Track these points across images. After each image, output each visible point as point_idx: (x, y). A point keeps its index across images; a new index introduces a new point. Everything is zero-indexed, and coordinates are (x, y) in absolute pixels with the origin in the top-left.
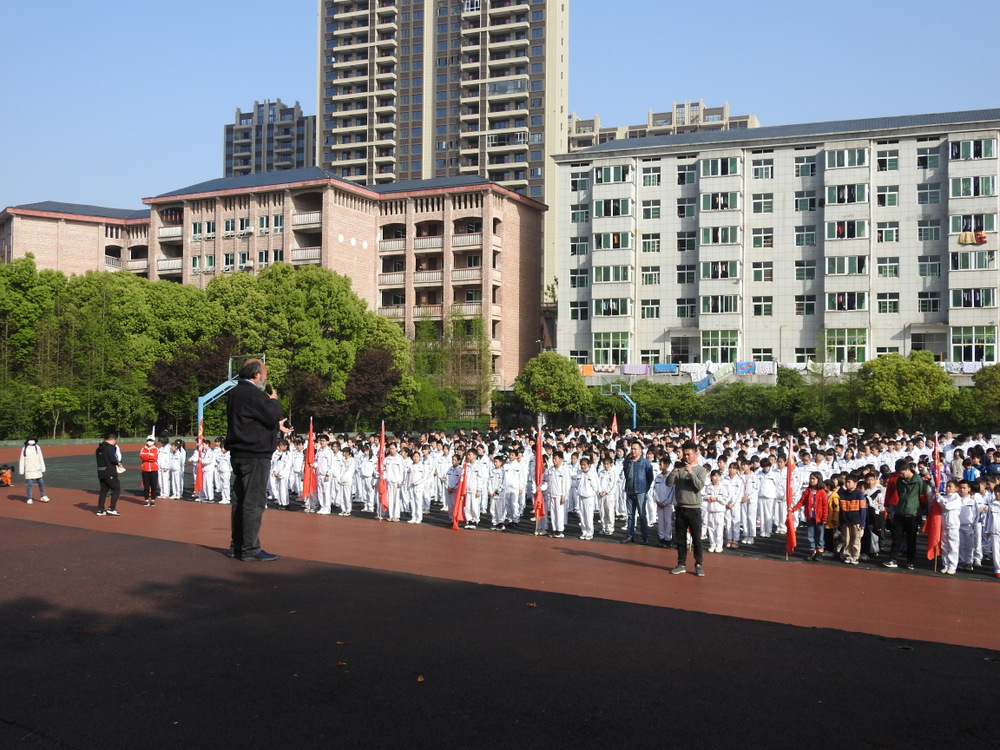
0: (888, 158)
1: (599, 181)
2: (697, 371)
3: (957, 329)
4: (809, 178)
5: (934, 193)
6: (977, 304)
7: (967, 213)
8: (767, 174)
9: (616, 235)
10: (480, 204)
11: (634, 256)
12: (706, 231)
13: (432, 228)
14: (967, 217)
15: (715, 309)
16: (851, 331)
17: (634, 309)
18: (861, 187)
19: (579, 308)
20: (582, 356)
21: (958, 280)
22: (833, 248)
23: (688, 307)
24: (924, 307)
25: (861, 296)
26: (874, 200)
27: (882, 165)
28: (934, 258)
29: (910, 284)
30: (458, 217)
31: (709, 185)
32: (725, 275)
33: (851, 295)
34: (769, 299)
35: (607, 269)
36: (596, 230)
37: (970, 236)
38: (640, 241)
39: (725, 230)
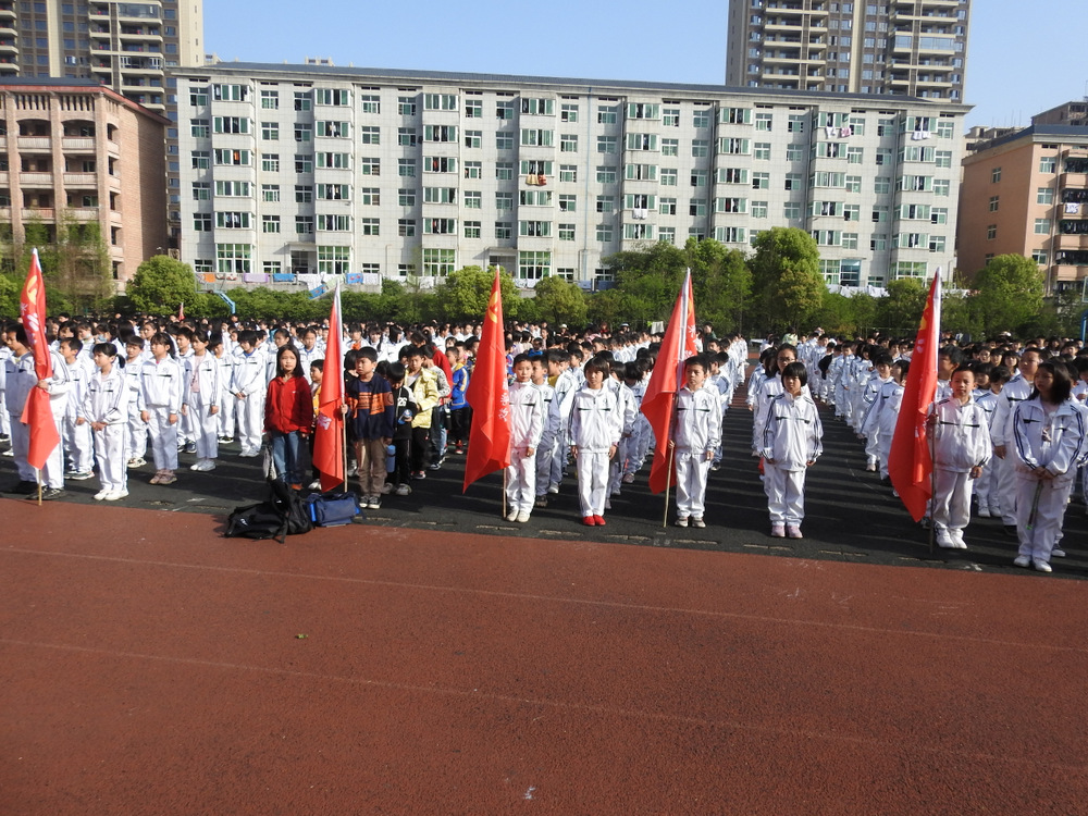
0: (474, 106)
1: (218, 98)
2: (312, 281)
3: (523, 253)
4: (409, 117)
5: (508, 139)
6: (538, 234)
7: (533, 159)
8: (374, 109)
9: (236, 151)
10: (91, 107)
11: (254, 174)
12: (321, 155)
13: (40, 128)
14: (533, 162)
15: (330, 227)
16: (444, 251)
17: (256, 223)
18: (453, 128)
19: (202, 220)
20: (205, 264)
21: (525, 213)
22: (430, 179)
23: (306, 224)
24: (499, 234)
25: (452, 222)
26: (463, 141)
27: (469, 111)
28: (508, 195)
29: (489, 215)
30: (68, 119)
31: (323, 113)
32: (338, 197)
33: (444, 221)
34: (377, 221)
35: (228, 185)
36: (215, 145)
37: (534, 178)
38: (260, 160)
39: (338, 156)
